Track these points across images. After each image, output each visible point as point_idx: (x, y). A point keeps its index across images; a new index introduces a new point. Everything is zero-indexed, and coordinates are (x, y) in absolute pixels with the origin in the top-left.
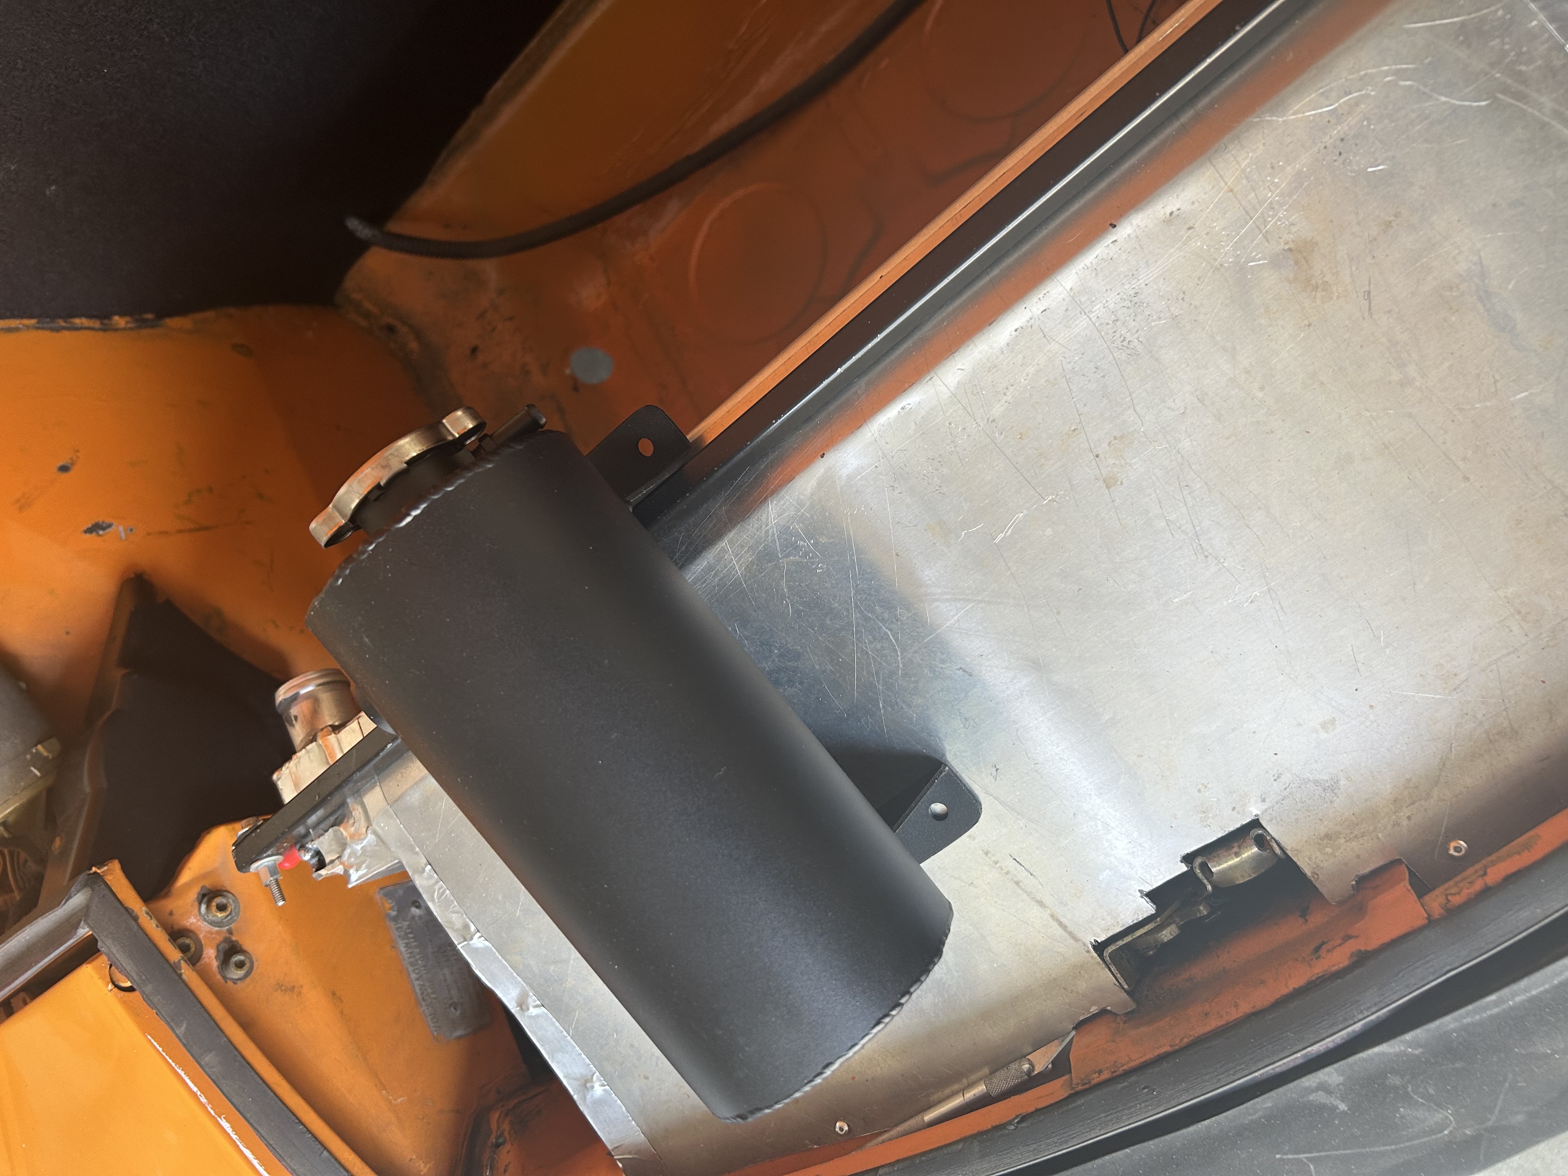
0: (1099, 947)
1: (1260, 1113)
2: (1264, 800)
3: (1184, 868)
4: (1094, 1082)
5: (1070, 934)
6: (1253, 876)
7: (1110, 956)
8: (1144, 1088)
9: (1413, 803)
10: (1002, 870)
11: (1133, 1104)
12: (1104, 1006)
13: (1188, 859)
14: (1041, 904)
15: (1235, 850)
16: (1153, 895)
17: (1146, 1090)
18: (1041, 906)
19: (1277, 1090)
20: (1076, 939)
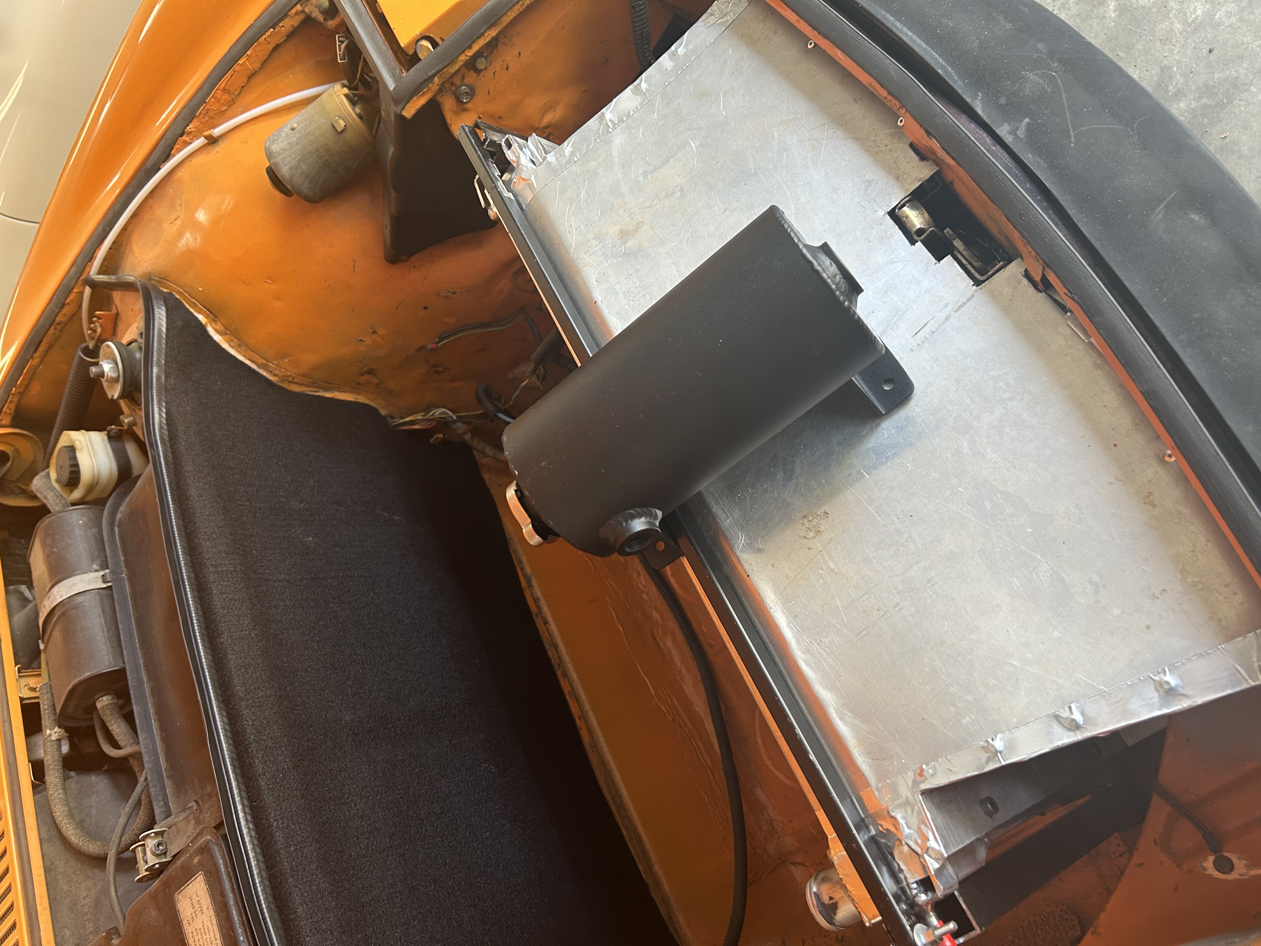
0: (977, 283)
1: (1038, 159)
2: (876, 211)
3: (919, 244)
4: (1035, 254)
5: (969, 300)
6: (923, 208)
7: (982, 275)
8: (1022, 220)
9: (878, 146)
10: (924, 341)
11: (1033, 223)
12: (1021, 276)
13: (913, 242)
14: (947, 318)
15: (904, 219)
16: (939, 258)
17: (1023, 218)
18: (949, 318)
19: (1017, 153)
20: (973, 296)
